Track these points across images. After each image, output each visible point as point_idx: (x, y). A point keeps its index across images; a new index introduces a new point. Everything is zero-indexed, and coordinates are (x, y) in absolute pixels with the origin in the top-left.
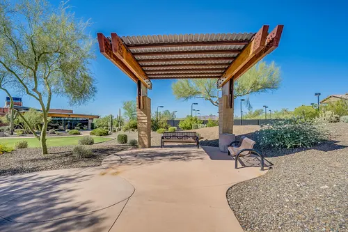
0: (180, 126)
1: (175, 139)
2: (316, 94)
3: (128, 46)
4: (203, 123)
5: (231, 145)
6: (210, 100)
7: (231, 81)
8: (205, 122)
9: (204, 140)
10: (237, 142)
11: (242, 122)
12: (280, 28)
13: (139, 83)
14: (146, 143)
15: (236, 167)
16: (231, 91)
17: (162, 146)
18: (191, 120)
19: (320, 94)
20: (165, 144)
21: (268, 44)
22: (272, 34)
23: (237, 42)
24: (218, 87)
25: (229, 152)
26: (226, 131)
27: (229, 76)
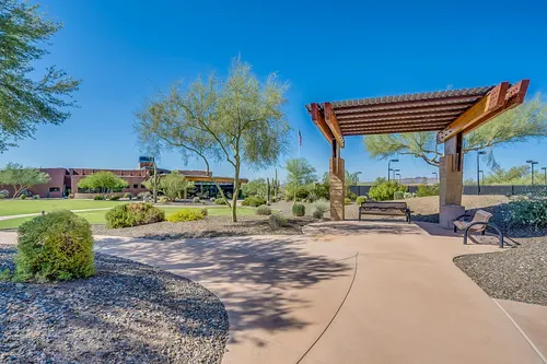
0: (370, 194)
1: (377, 211)
3: (336, 109)
4: (408, 191)
5: (458, 219)
6: (423, 156)
7: (459, 136)
8: (411, 190)
9: (415, 214)
10: (468, 216)
11: (480, 190)
12: (525, 84)
13: (334, 142)
14: (340, 215)
15: (465, 243)
16: (459, 149)
17: (360, 220)
18: (389, 186)
20: (363, 217)
21: (510, 99)
22: (515, 89)
23: (468, 96)
24: (438, 141)
25: (456, 227)
26: (451, 202)
27: (455, 131)
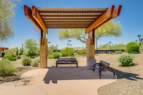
1: (64, 62)
2: (138, 36)
3: (40, 12)
5: (95, 65)
6: (80, 39)
12: (120, 7)
19: (140, 36)
24: (86, 33)
